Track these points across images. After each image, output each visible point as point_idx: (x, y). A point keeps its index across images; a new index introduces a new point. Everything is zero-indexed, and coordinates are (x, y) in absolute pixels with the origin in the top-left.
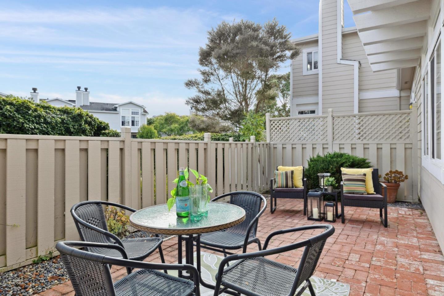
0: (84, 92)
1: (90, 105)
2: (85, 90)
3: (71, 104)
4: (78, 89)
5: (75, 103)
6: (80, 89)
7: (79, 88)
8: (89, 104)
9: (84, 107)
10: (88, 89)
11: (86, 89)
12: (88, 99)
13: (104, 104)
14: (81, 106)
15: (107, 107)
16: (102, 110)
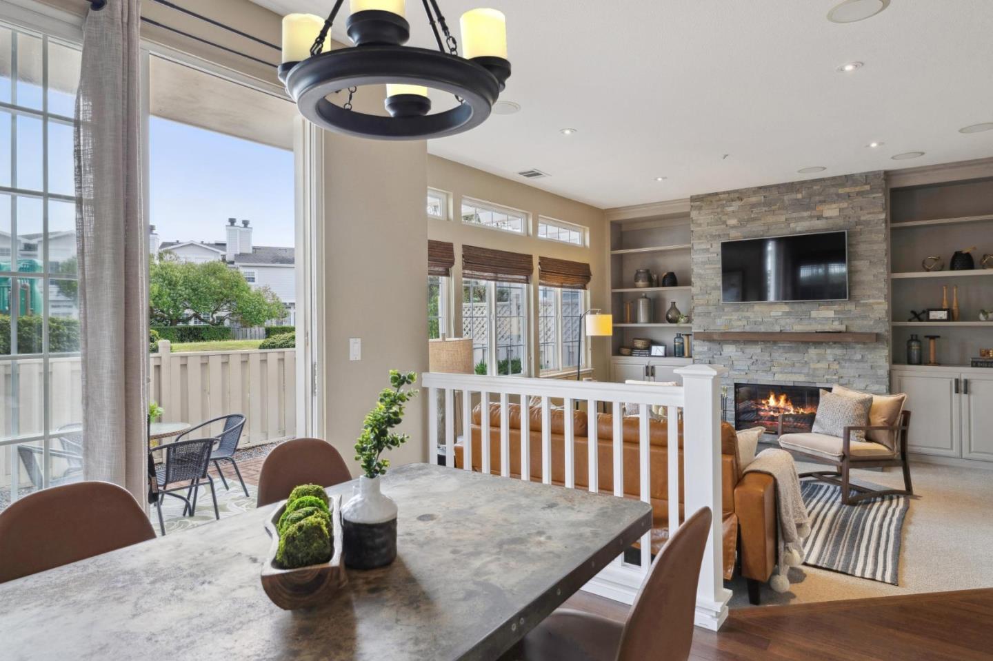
0: (242, 229)
1: (253, 252)
2: (243, 225)
3: (218, 253)
4: (229, 224)
5: (225, 250)
6: (235, 224)
7: (232, 221)
8: (251, 251)
9: (241, 257)
10: (250, 222)
11: (246, 223)
12: (249, 241)
13: (280, 249)
14: (236, 255)
15: (284, 255)
16: (273, 262)
